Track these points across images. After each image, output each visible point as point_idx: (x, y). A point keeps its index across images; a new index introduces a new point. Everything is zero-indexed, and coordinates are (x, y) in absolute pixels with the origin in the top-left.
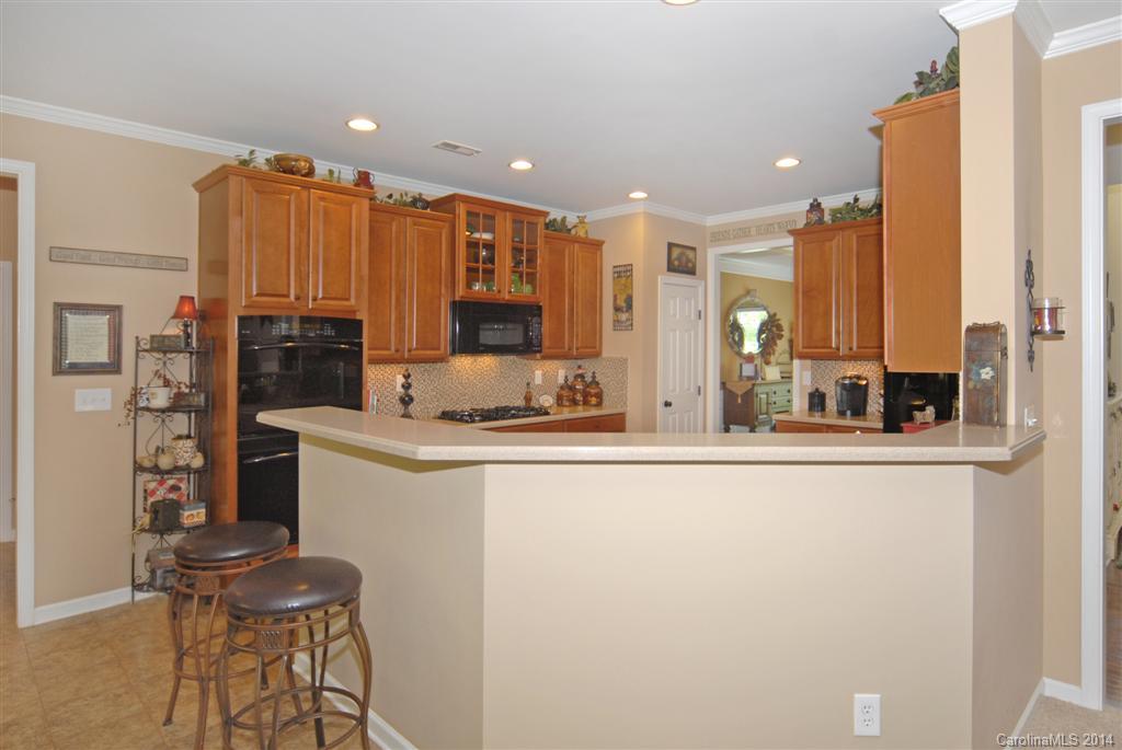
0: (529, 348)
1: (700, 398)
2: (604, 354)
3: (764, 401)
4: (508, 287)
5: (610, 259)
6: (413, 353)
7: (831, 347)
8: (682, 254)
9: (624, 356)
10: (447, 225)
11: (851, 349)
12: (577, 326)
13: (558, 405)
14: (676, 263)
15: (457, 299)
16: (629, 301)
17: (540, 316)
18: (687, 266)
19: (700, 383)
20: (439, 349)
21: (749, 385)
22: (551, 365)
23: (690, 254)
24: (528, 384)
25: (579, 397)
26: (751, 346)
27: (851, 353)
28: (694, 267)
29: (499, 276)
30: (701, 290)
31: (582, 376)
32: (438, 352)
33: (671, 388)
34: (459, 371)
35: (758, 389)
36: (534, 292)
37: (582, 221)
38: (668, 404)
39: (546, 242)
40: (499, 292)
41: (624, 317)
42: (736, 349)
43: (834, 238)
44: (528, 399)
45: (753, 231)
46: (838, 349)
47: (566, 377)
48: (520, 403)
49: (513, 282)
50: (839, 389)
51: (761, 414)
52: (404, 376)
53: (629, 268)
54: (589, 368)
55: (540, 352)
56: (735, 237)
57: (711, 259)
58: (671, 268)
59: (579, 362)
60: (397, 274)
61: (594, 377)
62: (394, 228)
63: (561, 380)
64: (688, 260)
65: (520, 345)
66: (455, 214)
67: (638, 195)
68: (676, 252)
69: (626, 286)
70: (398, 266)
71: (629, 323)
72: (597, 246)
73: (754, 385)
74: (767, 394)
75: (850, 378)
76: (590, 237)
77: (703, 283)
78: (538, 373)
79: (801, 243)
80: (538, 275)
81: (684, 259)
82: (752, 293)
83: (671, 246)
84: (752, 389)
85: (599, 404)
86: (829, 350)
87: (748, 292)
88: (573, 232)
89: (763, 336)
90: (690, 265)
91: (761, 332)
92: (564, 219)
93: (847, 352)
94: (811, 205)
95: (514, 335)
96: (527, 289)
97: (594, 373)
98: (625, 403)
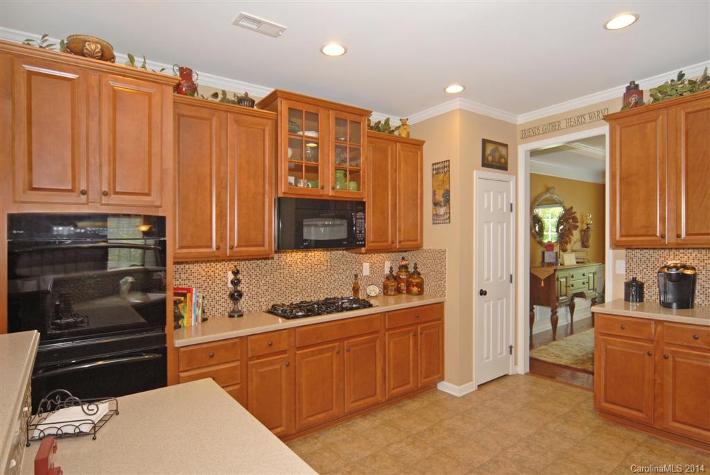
0: (352, 242)
1: (512, 285)
2: (425, 247)
3: (564, 284)
4: (332, 185)
5: (430, 157)
6: (235, 249)
7: (655, 235)
8: (495, 150)
9: (443, 248)
10: (270, 122)
11: (679, 236)
12: (400, 221)
13: (385, 294)
14: (490, 158)
15: (280, 195)
16: (447, 195)
17: (363, 211)
18: (499, 162)
19: (512, 272)
20: (263, 245)
21: (551, 270)
22: (376, 257)
23: (503, 150)
24: (356, 276)
25: (403, 286)
26: (550, 235)
27: (679, 241)
28: (506, 163)
29: (323, 172)
30: (512, 184)
31: (406, 267)
32: (262, 248)
33: (486, 277)
34: (290, 265)
35: (559, 274)
36: (359, 189)
37: (404, 123)
38: (483, 293)
39: (370, 142)
40: (323, 188)
41: (442, 211)
42: (538, 239)
43: (658, 117)
44: (356, 290)
45: (563, 124)
46: (663, 236)
47: (391, 268)
48: (348, 293)
49: (336, 179)
50: (662, 279)
51: (561, 296)
52: (233, 273)
53: (446, 164)
54: (411, 259)
55: (364, 246)
56: (544, 133)
57: (520, 155)
58: (486, 164)
59: (404, 254)
60: (218, 171)
61: (415, 268)
62: (214, 124)
63: (387, 271)
64: (501, 157)
65: (344, 240)
66: (277, 112)
67: (454, 89)
68: (490, 148)
69: (443, 181)
70: (219, 164)
71: (447, 216)
72: (419, 145)
73: (555, 270)
74: (566, 278)
75: (676, 267)
76: (411, 137)
77: (514, 177)
78: (366, 266)
79: (618, 128)
80: (361, 172)
81: (497, 155)
82: (550, 190)
83: (485, 142)
84: (554, 274)
85: (421, 293)
86: (652, 238)
87: (548, 190)
88: (396, 133)
89: (562, 227)
90: (503, 160)
91: (559, 223)
92: (387, 121)
93: (674, 240)
94: (628, 88)
95: (339, 231)
96: (352, 186)
97: (415, 264)
98: (444, 292)
